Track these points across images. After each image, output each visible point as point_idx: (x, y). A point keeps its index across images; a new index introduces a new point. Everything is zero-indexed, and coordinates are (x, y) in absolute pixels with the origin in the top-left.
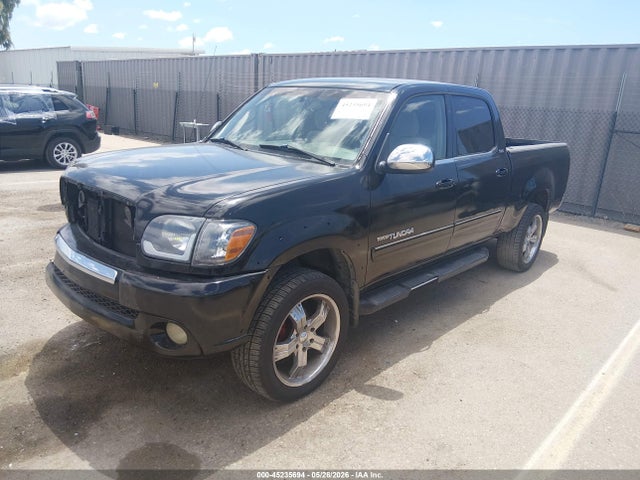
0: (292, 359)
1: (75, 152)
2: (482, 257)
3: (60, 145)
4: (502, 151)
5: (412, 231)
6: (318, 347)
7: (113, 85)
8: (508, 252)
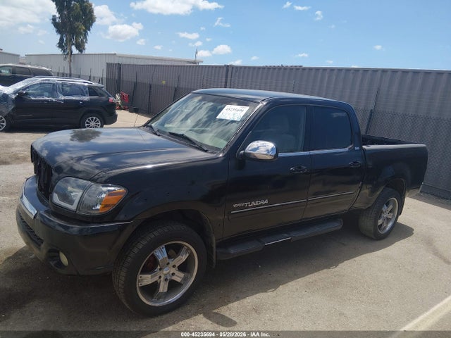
0: (155, 286)
1: (99, 123)
2: (337, 226)
3: (90, 118)
4: (357, 148)
5: (266, 202)
6: (179, 280)
7: (139, 81)
8: (366, 223)
